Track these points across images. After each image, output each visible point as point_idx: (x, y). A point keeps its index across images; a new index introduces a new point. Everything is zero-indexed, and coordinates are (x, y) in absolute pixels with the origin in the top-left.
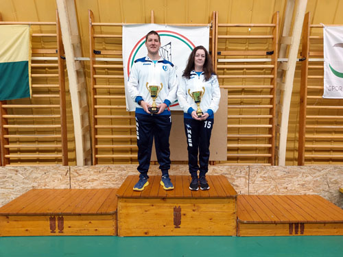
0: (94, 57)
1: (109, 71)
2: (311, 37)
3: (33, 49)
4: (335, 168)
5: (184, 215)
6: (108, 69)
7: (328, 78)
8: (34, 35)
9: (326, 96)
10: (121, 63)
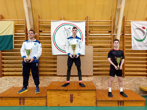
0: (39, 33)
1: (46, 39)
2: (126, 25)
3: (15, 30)
4: (138, 78)
5: (74, 97)
6: (45, 38)
7: (133, 41)
8: (16, 24)
9: (133, 49)
10: (50, 36)
